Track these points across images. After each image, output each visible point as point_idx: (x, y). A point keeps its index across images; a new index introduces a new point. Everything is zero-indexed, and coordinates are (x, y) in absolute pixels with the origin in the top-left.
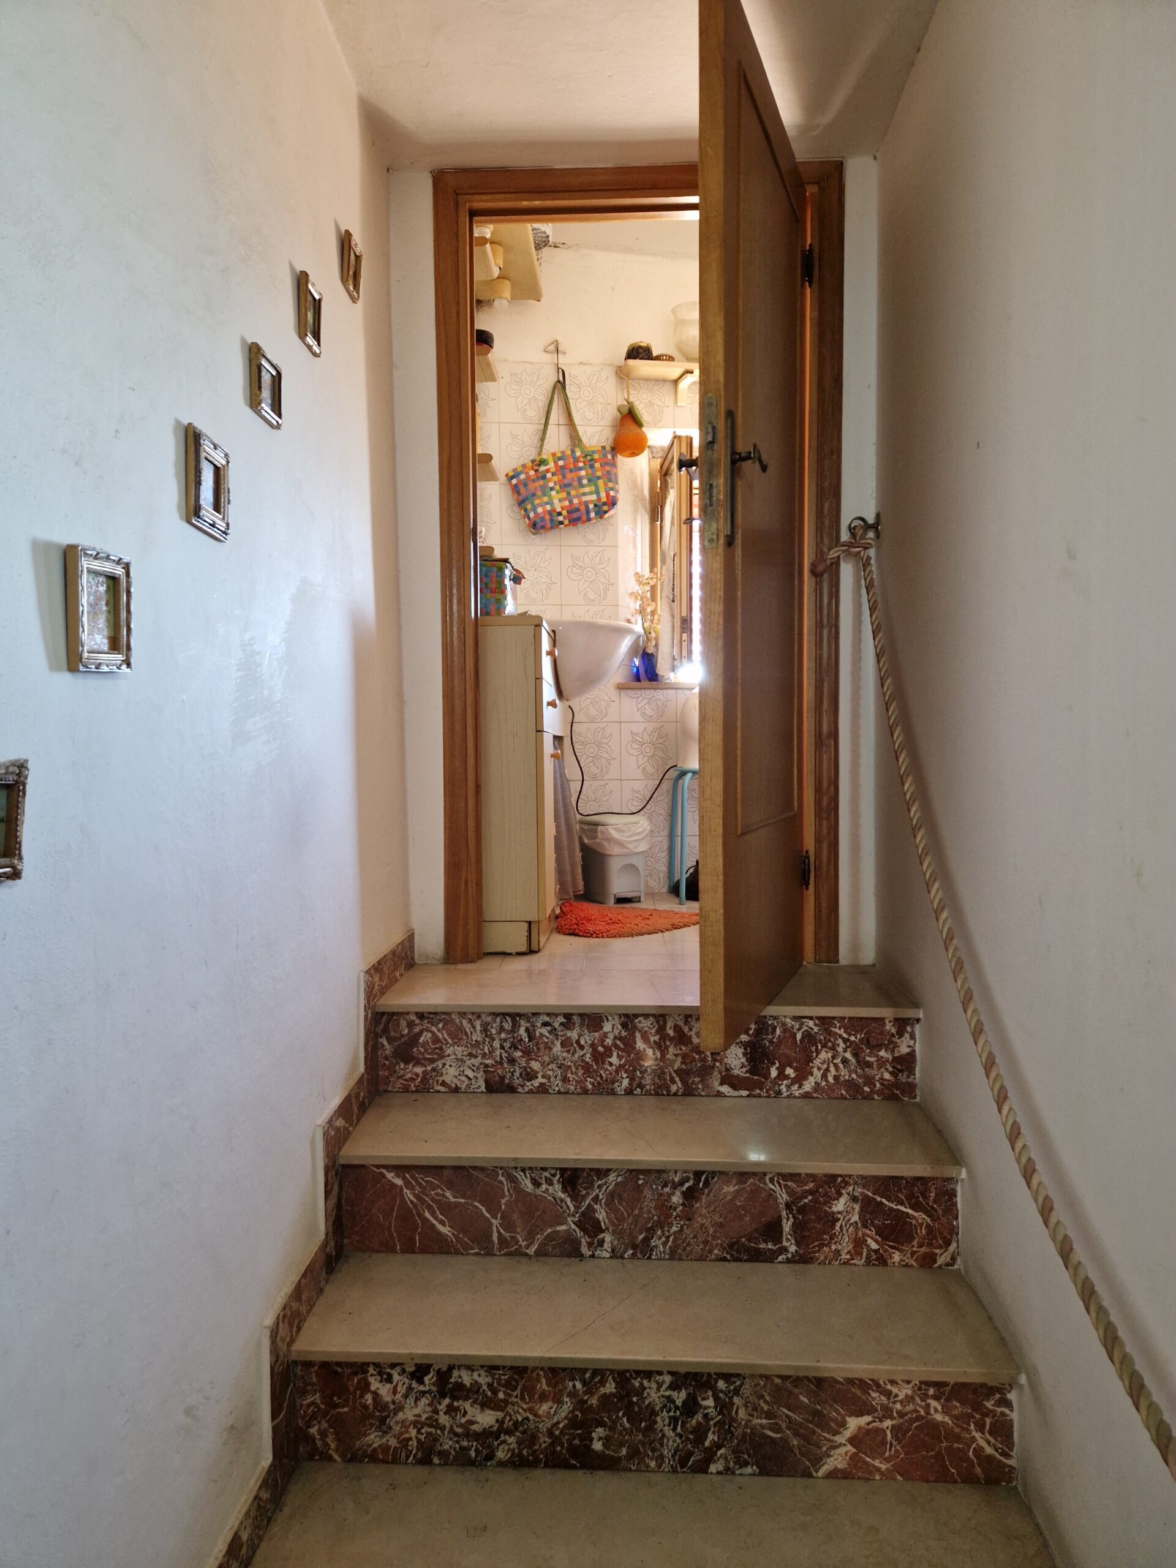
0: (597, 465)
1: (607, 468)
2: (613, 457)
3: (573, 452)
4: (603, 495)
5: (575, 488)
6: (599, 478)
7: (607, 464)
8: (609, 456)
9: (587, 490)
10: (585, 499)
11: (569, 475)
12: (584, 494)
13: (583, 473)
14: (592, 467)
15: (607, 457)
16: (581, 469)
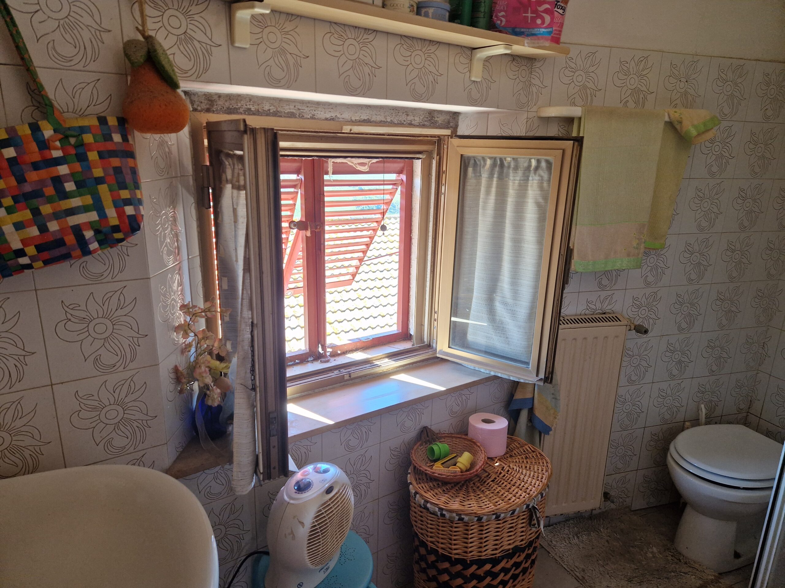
0: (93, 156)
1: (115, 162)
2: (125, 139)
3: (35, 128)
4: (111, 213)
5: (49, 200)
6: (99, 181)
7: (113, 153)
8: (117, 138)
9: (76, 202)
10: (73, 220)
11: (33, 176)
12: (72, 212)
13: (63, 170)
14: (82, 158)
15: (111, 139)
16: (57, 162)
